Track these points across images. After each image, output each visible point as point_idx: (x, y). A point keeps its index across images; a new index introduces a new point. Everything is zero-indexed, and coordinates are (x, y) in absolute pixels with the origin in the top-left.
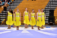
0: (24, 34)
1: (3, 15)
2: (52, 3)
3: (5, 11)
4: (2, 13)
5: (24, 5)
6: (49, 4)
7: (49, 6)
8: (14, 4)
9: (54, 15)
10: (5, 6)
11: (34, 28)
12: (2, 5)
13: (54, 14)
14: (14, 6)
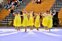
0: (30, 35)
1: (10, 18)
2: (57, 6)
3: (11, 14)
4: (9, 16)
5: (30, 8)
6: (54, 7)
7: (54, 8)
8: (20, 7)
9: (58, 18)
10: (12, 9)
11: (39, 29)
12: (10, 8)
13: (58, 16)
14: (20, 9)
